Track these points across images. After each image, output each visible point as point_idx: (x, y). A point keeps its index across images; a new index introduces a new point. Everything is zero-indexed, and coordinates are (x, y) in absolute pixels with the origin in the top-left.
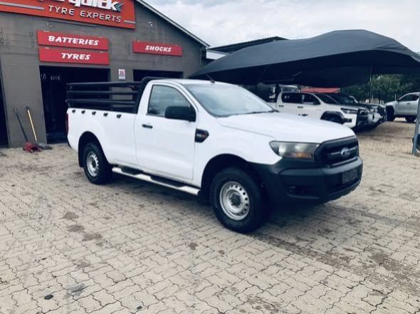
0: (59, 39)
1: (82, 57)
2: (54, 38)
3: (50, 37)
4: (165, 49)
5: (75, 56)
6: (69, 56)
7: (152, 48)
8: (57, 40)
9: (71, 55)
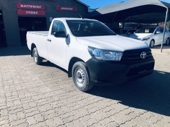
0: (25, 6)
1: (34, 13)
2: (23, 5)
3: (21, 5)
4: (70, 9)
5: (32, 13)
6: (29, 12)
7: (64, 8)
8: (24, 7)
9: (30, 12)
